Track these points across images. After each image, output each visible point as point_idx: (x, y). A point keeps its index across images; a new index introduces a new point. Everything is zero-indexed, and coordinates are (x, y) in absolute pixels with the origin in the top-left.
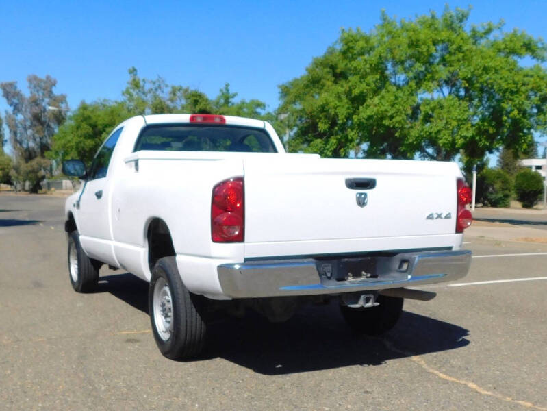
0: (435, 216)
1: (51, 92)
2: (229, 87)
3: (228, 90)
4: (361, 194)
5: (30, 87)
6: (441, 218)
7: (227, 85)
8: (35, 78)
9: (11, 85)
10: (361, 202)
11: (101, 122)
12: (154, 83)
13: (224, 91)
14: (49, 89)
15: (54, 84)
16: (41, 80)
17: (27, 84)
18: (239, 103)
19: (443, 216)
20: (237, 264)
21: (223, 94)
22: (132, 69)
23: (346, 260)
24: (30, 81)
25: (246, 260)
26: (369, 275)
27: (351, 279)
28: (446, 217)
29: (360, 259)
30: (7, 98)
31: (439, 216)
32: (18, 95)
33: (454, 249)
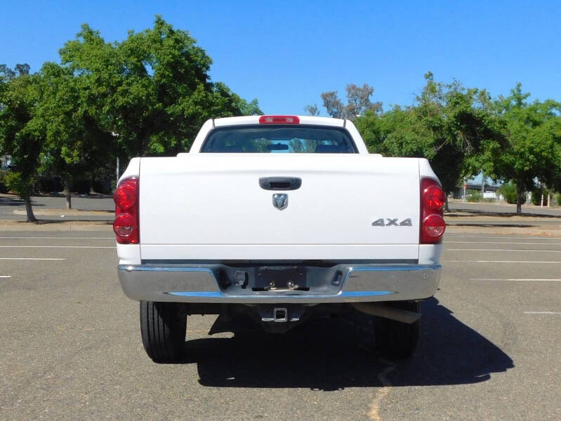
0: (386, 222)
1: (367, 100)
2: (521, 88)
3: (519, 91)
4: (280, 195)
5: (348, 96)
6: (397, 225)
7: (519, 85)
8: (354, 87)
9: (332, 94)
10: (281, 204)
11: (383, 129)
12: (450, 87)
13: (516, 92)
14: (366, 98)
15: (371, 93)
16: (359, 89)
17: (347, 93)
18: (532, 104)
19: (398, 222)
20: (131, 265)
21: (514, 95)
22: (428, 73)
23: (266, 267)
24: (349, 90)
25: (144, 262)
26: (297, 287)
27: (273, 290)
28: (403, 224)
29: (283, 268)
30: (327, 107)
31: (392, 222)
32: (337, 104)
33: (420, 263)
